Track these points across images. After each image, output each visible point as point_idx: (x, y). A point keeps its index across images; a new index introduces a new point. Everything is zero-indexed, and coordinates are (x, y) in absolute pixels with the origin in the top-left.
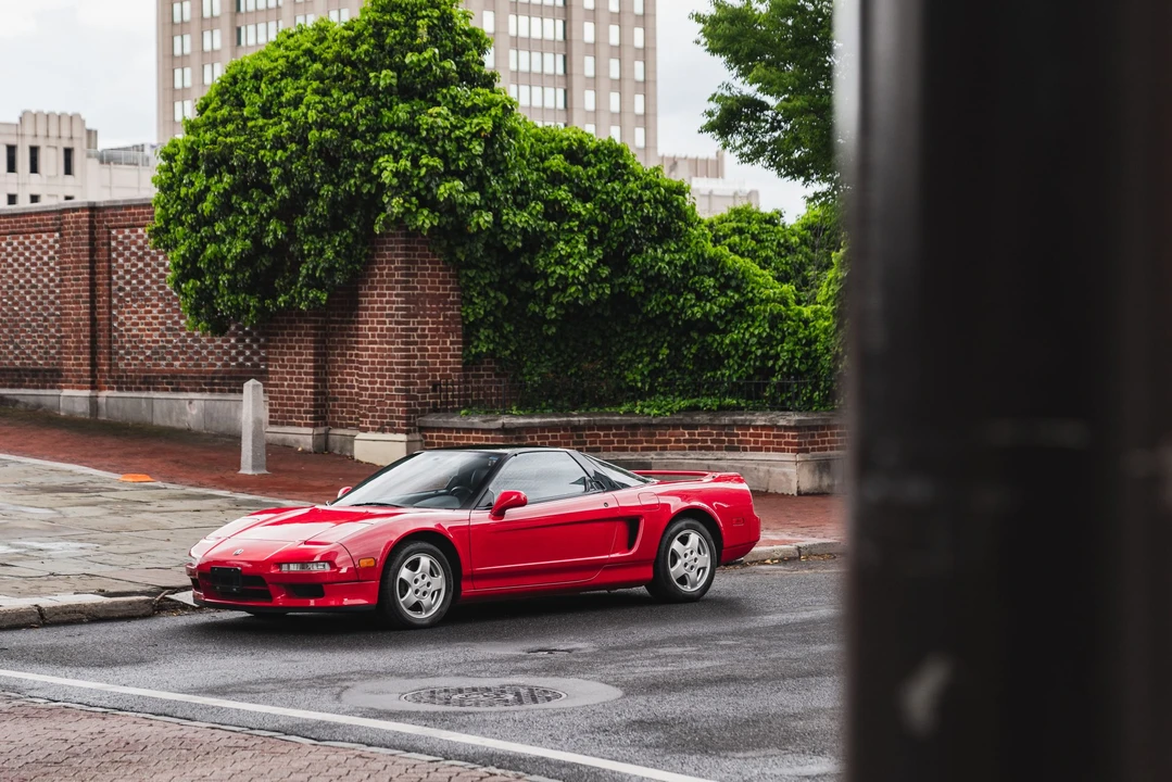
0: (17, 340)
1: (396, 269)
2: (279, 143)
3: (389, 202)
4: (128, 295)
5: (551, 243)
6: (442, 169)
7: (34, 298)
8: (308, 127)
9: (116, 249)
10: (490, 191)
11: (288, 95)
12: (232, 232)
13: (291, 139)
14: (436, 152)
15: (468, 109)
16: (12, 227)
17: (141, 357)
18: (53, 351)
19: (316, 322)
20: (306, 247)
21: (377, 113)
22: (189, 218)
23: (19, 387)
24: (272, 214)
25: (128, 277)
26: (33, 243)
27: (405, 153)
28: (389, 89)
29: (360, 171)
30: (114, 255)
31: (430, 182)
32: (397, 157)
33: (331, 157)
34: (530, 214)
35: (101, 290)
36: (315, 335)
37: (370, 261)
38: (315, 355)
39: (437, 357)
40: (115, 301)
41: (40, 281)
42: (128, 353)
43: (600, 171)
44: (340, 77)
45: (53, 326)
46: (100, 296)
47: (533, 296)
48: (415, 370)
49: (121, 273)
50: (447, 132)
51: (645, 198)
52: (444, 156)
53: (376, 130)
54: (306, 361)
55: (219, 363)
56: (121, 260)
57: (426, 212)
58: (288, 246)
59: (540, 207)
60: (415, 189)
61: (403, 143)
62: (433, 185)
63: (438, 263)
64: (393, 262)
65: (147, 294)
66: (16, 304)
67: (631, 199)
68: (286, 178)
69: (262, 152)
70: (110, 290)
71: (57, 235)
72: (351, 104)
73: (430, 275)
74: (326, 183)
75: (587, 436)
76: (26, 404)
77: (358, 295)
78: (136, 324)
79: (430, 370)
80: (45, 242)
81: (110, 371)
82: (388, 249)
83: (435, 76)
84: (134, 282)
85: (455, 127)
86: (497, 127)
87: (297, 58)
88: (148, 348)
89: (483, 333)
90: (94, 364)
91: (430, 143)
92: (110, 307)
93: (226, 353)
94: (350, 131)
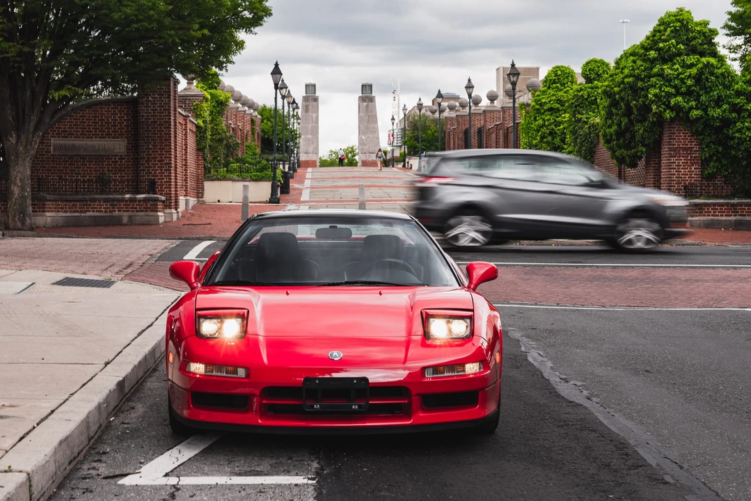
3: (653, 108)
5: (735, 123)
6: (673, 92)
10: (702, 101)
12: (613, 123)
13: (622, 82)
14: (671, 85)
15: (689, 66)
17: (630, 180)
19: (655, 161)
21: (650, 70)
24: (623, 115)
27: (657, 86)
28: (654, 59)
29: (643, 95)
31: (668, 98)
33: (633, 89)
34: (721, 110)
39: (687, 175)
47: (732, 147)
48: (675, 180)
52: (675, 87)
54: (652, 178)
63: (687, 133)
72: (641, 66)
73: (682, 139)
75: (739, 209)
79: (682, 180)
83: (672, 52)
85: (681, 74)
89: (712, 164)
91: (668, 80)
94: (638, 78)
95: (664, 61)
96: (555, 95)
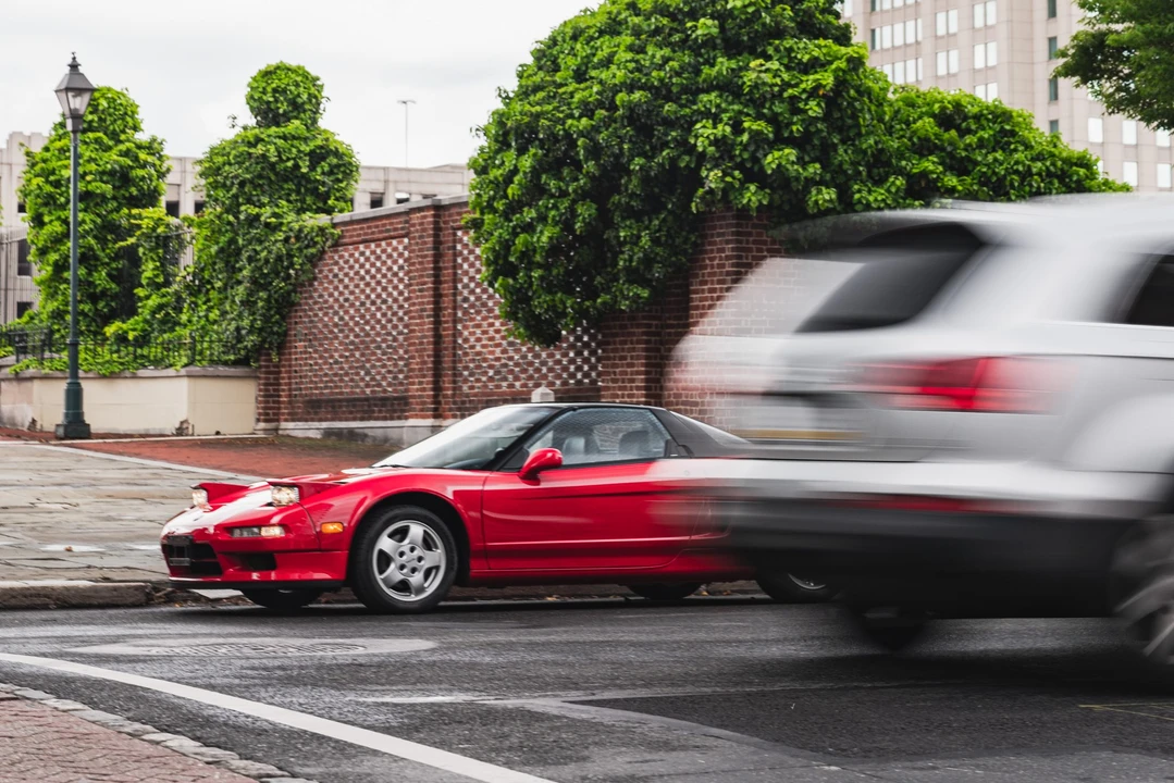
0: (368, 365)
1: (727, 258)
2: (587, 110)
3: (707, 176)
4: (472, 306)
6: (771, 136)
7: (384, 315)
8: (616, 90)
9: (461, 254)
10: (836, 162)
11: (600, 55)
12: (542, 218)
13: (600, 104)
14: (764, 114)
15: (806, 64)
16: (366, 234)
17: (484, 379)
18: (401, 376)
19: (649, 326)
20: (622, 234)
21: (698, 72)
22: (500, 205)
23: (369, 419)
24: (583, 195)
25: (472, 285)
26: (384, 251)
27: (725, 117)
28: (709, 42)
29: (675, 139)
30: (459, 260)
31: (756, 151)
32: (716, 119)
33: (643, 124)
34: (888, 191)
35: (446, 302)
36: (647, 342)
37: (698, 251)
38: (646, 365)
40: (460, 314)
41: (390, 295)
42: (471, 375)
43: (981, 140)
44: (657, 31)
45: (401, 346)
46: (446, 309)
49: (466, 280)
50: (776, 89)
51: (1034, 170)
52: (773, 120)
53: (694, 92)
54: (638, 373)
55: (558, 382)
56: (466, 266)
57: (753, 188)
58: (604, 233)
59: (900, 182)
60: (739, 160)
61: (723, 105)
62: (760, 154)
64: (723, 250)
65: (490, 304)
66: (367, 323)
67: (1017, 172)
68: (595, 151)
69: (570, 122)
70: (455, 301)
71: (406, 240)
72: (666, 60)
74: (639, 155)
76: (374, 438)
77: (689, 292)
78: (478, 340)
80: (395, 249)
81: (454, 395)
82: (719, 235)
83: (764, 24)
84: (478, 290)
85: (787, 85)
86: (841, 84)
87: (619, 13)
88: (491, 367)
90: (437, 388)
91: (757, 100)
92: (456, 321)
93: (565, 369)
94: (662, 92)
95: (733, 47)
96: (94, 160)
